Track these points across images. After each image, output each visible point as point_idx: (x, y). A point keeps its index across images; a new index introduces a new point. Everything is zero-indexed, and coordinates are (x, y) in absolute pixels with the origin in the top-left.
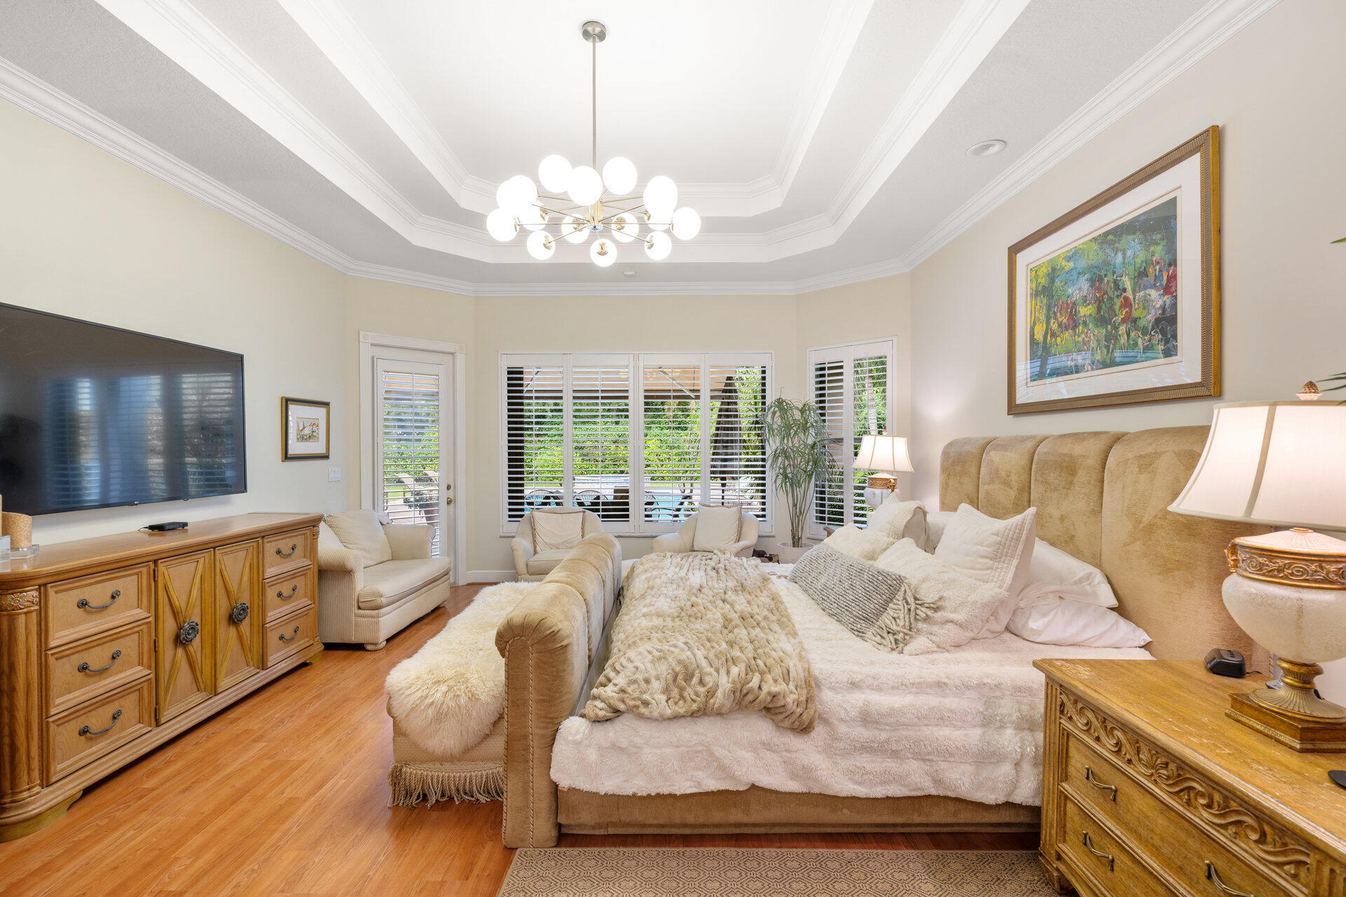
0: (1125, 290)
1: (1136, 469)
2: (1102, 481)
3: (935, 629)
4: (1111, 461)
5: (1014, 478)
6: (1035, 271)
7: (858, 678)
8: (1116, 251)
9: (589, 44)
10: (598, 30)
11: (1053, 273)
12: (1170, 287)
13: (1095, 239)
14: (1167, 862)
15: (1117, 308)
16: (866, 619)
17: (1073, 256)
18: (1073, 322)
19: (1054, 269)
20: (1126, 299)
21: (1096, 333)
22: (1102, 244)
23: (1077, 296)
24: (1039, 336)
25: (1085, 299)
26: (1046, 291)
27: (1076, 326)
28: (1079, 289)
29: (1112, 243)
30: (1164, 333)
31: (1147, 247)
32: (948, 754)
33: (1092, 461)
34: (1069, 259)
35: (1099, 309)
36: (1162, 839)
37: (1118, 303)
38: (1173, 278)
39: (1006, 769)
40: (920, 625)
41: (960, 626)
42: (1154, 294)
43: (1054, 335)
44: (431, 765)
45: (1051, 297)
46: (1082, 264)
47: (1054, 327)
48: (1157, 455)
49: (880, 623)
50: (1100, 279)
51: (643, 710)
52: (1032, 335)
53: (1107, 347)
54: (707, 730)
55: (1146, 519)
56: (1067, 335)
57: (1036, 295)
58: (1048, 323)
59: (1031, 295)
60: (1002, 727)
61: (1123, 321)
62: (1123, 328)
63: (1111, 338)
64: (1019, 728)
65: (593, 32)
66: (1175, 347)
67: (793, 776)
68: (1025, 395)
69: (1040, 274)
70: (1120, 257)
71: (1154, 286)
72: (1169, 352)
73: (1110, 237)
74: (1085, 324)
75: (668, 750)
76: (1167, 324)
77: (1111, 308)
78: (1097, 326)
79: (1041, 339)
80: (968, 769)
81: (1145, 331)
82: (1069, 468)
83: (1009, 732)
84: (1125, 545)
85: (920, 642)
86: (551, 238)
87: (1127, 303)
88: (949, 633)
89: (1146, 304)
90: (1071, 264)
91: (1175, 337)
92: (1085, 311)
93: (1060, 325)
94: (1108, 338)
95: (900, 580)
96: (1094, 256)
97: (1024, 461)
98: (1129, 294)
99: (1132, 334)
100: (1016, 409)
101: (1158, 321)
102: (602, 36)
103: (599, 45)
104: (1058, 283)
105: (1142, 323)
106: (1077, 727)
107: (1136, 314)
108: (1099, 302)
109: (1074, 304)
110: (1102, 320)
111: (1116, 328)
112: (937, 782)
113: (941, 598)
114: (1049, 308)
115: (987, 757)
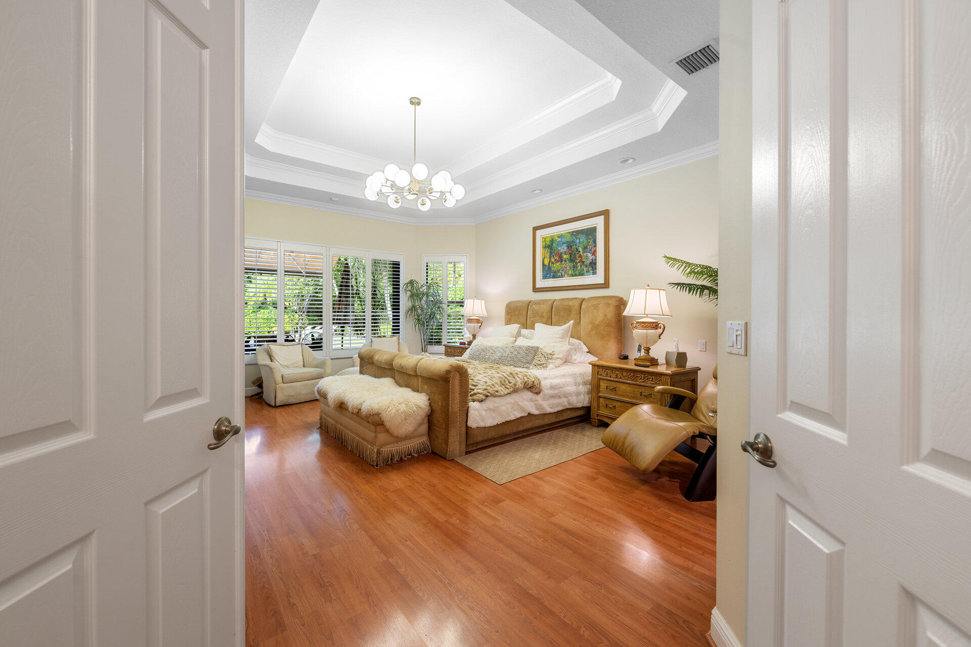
0: (580, 252)
1: (592, 308)
2: (580, 313)
3: (554, 361)
4: (583, 306)
5: (545, 314)
6: (544, 239)
7: (545, 376)
8: (577, 238)
9: (413, 106)
10: (417, 101)
11: (552, 241)
12: (594, 253)
13: (569, 233)
14: (631, 398)
15: (577, 257)
16: (528, 363)
17: (560, 236)
18: (561, 260)
19: (553, 240)
20: (580, 255)
21: (569, 265)
22: (571, 235)
23: (562, 251)
24: (546, 263)
25: (565, 252)
26: (550, 246)
27: (561, 262)
28: (563, 249)
29: (575, 235)
30: (593, 268)
31: (587, 240)
32: (570, 394)
33: (577, 307)
34: (559, 237)
35: (571, 257)
36: (629, 393)
37: (577, 256)
38: (595, 251)
39: (582, 396)
40: (549, 361)
41: (561, 359)
42: (589, 255)
43: (553, 263)
44: (392, 445)
45: (551, 249)
46: (564, 240)
47: (553, 260)
48: (599, 304)
49: (534, 363)
50: (571, 247)
51: (497, 394)
52: (543, 262)
53: (574, 270)
54: (515, 397)
55: (597, 323)
56: (558, 264)
57: (545, 247)
58: (550, 258)
59: (543, 247)
60: (579, 385)
61: (579, 262)
62: (579, 264)
63: (575, 267)
64: (583, 385)
65: (415, 102)
66: (596, 272)
67: (537, 409)
68: (541, 283)
69: (546, 240)
70: (578, 241)
71: (589, 252)
72: (594, 273)
73: (574, 233)
74: (565, 261)
75: (508, 406)
76: (593, 264)
77: (575, 257)
78: (570, 262)
79: (548, 264)
80: (575, 398)
81: (586, 266)
82: (568, 310)
83: (581, 386)
84: (590, 332)
85: (551, 366)
86: (399, 198)
87: (580, 256)
88: (559, 362)
89: (587, 257)
90: (560, 239)
91: (596, 269)
92: (565, 256)
93: (555, 260)
94: (574, 267)
95: (538, 348)
96: (569, 238)
97: (549, 308)
98: (581, 253)
99: (582, 267)
100: (535, 290)
101: (591, 263)
102: (419, 104)
103: (417, 107)
104: (554, 245)
105: (585, 263)
106: (604, 376)
107: (583, 260)
108: (571, 254)
109: (561, 253)
110: (571, 261)
111: (577, 264)
112: (569, 403)
113: (553, 352)
114: (551, 253)
115: (578, 394)
